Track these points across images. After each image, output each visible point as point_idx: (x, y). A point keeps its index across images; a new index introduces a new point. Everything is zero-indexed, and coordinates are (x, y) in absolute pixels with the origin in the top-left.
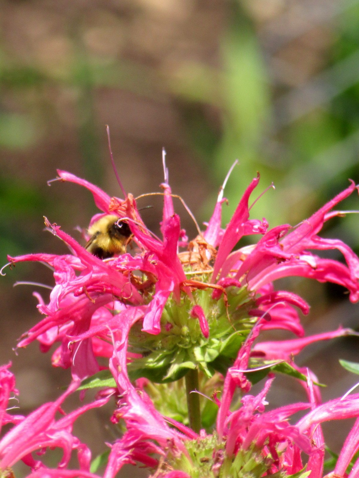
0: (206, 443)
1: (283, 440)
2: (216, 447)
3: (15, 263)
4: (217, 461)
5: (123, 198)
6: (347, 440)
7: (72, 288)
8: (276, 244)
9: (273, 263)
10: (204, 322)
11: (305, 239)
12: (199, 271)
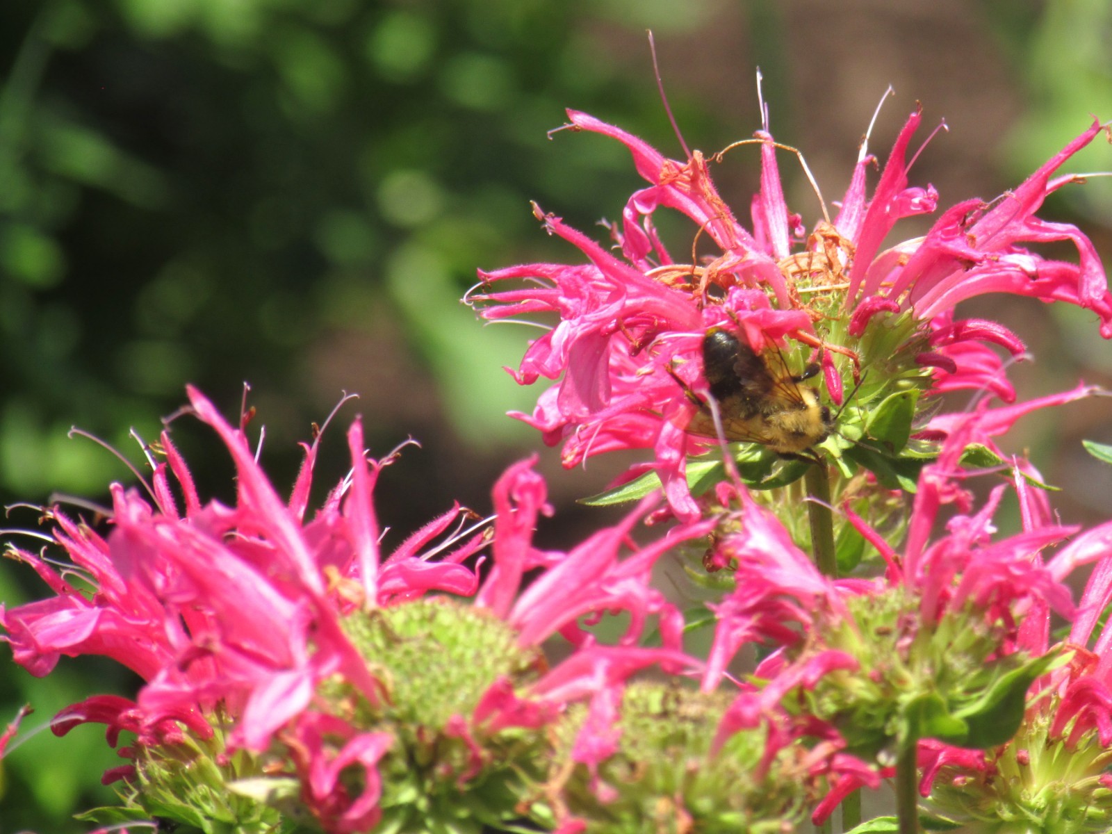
0: (885, 601)
1: (1024, 594)
2: (903, 609)
3: (491, 282)
4: (905, 632)
5: (685, 160)
6: (1090, 581)
7: (590, 325)
8: (958, 234)
9: (953, 270)
10: (833, 376)
11: (1014, 224)
12: (825, 285)
